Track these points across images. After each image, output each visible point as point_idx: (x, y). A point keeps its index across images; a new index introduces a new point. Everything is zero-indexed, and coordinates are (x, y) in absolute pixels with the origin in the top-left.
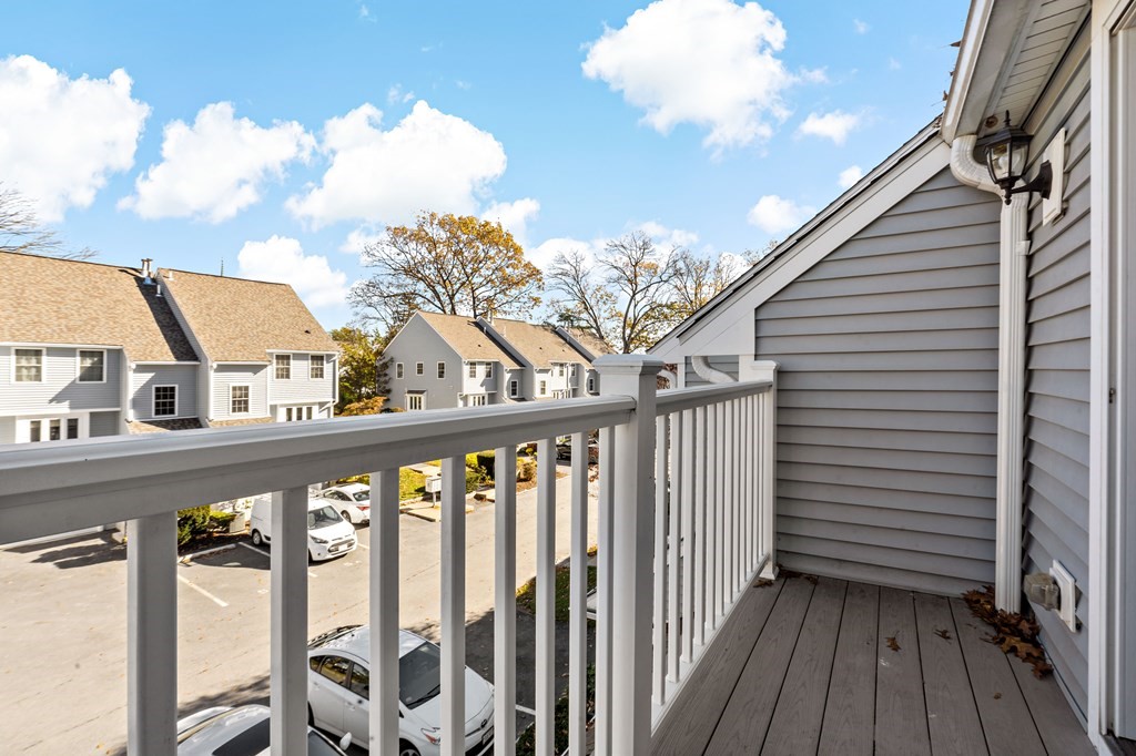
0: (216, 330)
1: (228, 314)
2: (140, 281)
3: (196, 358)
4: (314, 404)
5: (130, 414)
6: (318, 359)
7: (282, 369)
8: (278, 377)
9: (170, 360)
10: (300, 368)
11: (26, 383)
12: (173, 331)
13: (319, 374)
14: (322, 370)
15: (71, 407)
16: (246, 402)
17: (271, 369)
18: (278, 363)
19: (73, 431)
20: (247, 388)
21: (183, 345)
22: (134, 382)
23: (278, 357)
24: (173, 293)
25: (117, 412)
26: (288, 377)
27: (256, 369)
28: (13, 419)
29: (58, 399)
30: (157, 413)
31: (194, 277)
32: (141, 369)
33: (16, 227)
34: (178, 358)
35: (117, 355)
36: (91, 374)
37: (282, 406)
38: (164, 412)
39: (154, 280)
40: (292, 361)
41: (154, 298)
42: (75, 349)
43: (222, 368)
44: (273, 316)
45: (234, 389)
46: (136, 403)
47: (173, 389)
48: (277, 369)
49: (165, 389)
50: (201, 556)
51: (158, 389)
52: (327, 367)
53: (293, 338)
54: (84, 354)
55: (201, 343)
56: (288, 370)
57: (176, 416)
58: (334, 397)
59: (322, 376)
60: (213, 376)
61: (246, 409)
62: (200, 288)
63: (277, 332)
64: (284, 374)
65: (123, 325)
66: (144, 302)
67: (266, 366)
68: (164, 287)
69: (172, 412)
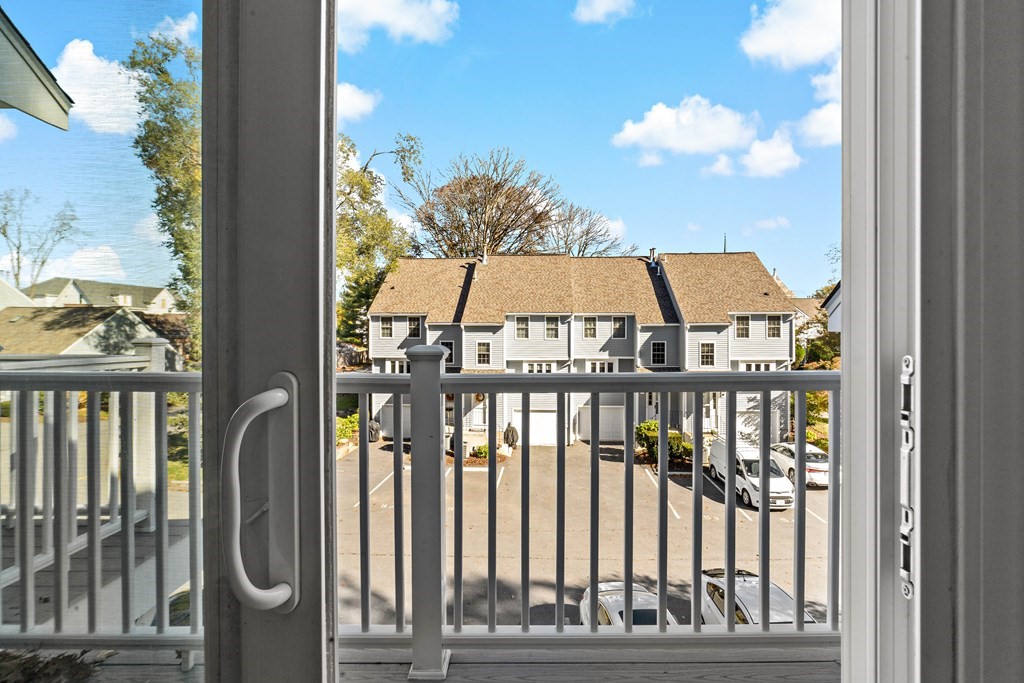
0: (692, 297)
1: (702, 284)
2: (648, 264)
3: (677, 321)
4: (772, 361)
5: (639, 362)
6: (774, 319)
7: (742, 329)
8: (738, 336)
9: (661, 322)
10: (757, 328)
11: (590, 338)
12: (665, 301)
13: (776, 333)
14: (779, 329)
15: (610, 355)
16: (712, 357)
17: (732, 329)
18: (738, 324)
19: (610, 369)
20: (712, 345)
21: (670, 311)
22: (641, 338)
23: (738, 318)
24: (666, 272)
25: (633, 360)
26: (747, 336)
27: (719, 329)
28: (584, 360)
29: (603, 349)
30: (654, 362)
31: (681, 257)
32: (645, 329)
33: (601, 238)
34: (666, 321)
35: (632, 319)
36: (619, 333)
37: (743, 362)
38: (658, 362)
39: (657, 263)
40: (750, 322)
41: (656, 276)
42: (610, 317)
43: (694, 329)
44: (737, 282)
45: (703, 345)
46: (642, 354)
47: (663, 344)
48: (738, 329)
49: (658, 344)
50: (674, 475)
51: (654, 344)
52: (784, 327)
53: (753, 301)
54: (616, 319)
55: (681, 309)
56: (747, 330)
57: (665, 365)
58: (791, 356)
59: (779, 335)
60: (688, 335)
61: (712, 363)
62: (684, 266)
63: (738, 297)
64: (744, 333)
65: (637, 298)
66: (650, 280)
67: (727, 327)
68: (662, 268)
69: (663, 362)
